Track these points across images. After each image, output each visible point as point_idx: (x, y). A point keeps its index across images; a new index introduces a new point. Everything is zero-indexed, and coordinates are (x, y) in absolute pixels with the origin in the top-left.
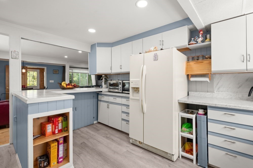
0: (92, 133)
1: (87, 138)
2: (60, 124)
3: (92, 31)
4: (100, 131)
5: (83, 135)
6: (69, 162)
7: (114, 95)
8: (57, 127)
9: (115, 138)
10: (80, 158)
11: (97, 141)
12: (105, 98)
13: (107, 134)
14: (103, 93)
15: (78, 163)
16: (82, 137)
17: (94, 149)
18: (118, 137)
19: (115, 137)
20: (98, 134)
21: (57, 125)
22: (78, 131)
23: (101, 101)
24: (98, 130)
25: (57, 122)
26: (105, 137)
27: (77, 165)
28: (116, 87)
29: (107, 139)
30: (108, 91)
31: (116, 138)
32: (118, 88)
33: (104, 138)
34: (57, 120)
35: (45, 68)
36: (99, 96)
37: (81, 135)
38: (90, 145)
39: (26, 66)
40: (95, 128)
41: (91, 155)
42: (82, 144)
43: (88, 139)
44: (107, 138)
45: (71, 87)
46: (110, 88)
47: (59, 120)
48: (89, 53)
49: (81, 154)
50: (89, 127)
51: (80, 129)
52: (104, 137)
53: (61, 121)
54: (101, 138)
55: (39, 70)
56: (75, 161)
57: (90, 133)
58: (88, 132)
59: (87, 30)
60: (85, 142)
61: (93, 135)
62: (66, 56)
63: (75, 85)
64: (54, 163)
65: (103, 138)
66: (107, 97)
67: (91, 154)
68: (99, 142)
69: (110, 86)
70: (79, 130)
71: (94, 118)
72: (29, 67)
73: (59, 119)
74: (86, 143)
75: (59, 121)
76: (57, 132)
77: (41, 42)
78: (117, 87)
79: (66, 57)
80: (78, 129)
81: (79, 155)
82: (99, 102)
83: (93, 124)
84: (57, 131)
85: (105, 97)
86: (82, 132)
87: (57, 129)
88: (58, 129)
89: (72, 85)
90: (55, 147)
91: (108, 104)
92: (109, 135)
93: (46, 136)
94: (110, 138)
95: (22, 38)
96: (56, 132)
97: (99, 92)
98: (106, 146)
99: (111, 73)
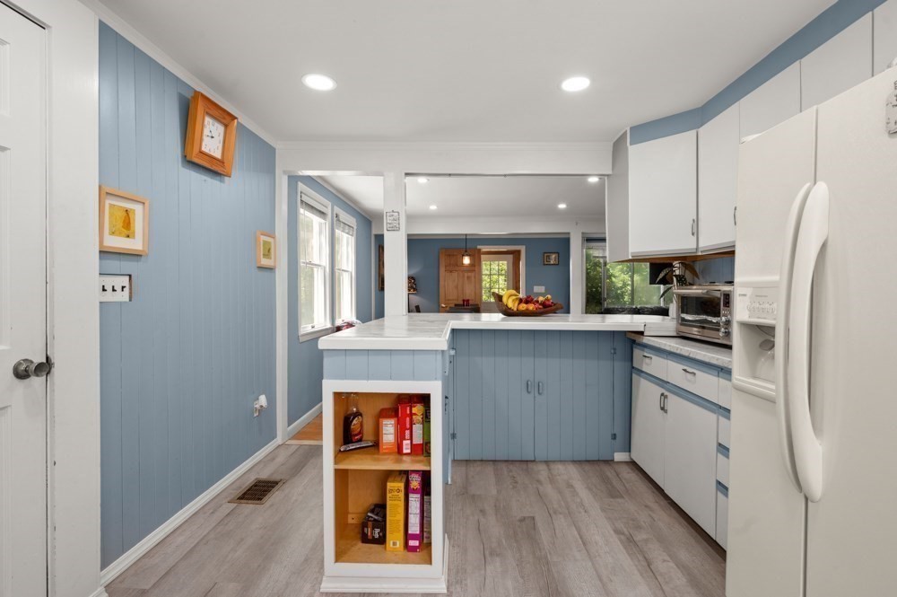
0: (584, 494)
1: (555, 506)
2: (417, 425)
3: (576, 84)
4: (620, 500)
5: (548, 489)
6: (430, 562)
7: (687, 354)
8: (407, 432)
9: (664, 561)
10: (485, 570)
11: (581, 538)
12: (655, 365)
13: (638, 527)
14: (646, 340)
15: (466, 585)
16: (540, 496)
17: (547, 563)
18: (681, 566)
19: (667, 558)
20: (603, 510)
21: (408, 426)
22: (542, 467)
23: (640, 372)
24: (613, 494)
25: (408, 419)
26: (623, 534)
27: (459, 589)
28: (709, 318)
29: (625, 548)
30: (675, 334)
31: (672, 564)
32: (718, 324)
33: (615, 539)
34: (408, 412)
35: (523, 249)
36: (637, 353)
37: (541, 488)
38: (544, 537)
39: (479, 247)
40: (606, 480)
41: (521, 581)
42: (522, 520)
43: (555, 513)
44: (630, 542)
45: (531, 307)
46: (683, 319)
47: (415, 414)
48: (608, 175)
49: (497, 555)
50: (587, 467)
51: (552, 466)
52: (618, 532)
53: (420, 418)
54: (600, 529)
55: (511, 256)
56: (466, 571)
57: (575, 493)
58: (570, 486)
59: (559, 87)
60: (537, 518)
61: (582, 504)
62: (563, 202)
63: (547, 303)
64: (394, 544)
65: (614, 536)
66: (661, 359)
67: (522, 577)
68: (584, 544)
69: (683, 312)
70: (548, 466)
71: (614, 437)
72: (485, 249)
73: (414, 410)
74: (539, 524)
75: (414, 417)
76: (406, 450)
77: (450, 175)
78: (714, 320)
79: (562, 206)
80: (547, 462)
81: (488, 558)
82: (635, 376)
83: (609, 462)
84: (406, 443)
85: (654, 357)
86: (552, 480)
87: (409, 442)
88: (411, 442)
89: (537, 302)
90: (396, 493)
91: (663, 391)
92: (645, 536)
93: (381, 451)
94: (641, 552)
95: (407, 174)
96: (404, 447)
97: (633, 335)
98: (601, 580)
99: (697, 249)
